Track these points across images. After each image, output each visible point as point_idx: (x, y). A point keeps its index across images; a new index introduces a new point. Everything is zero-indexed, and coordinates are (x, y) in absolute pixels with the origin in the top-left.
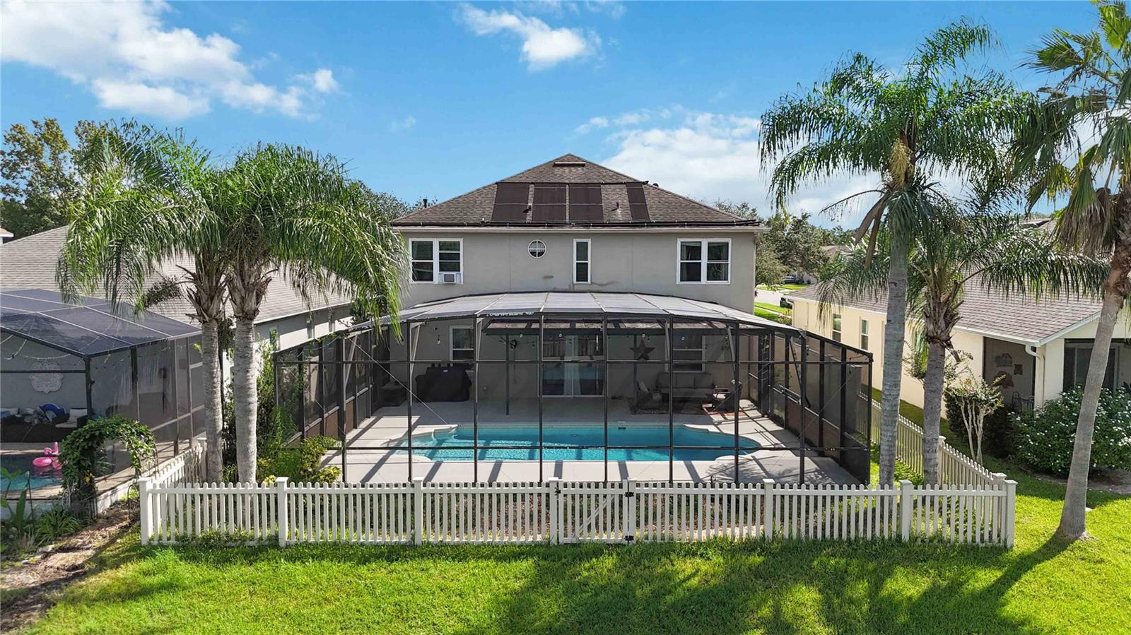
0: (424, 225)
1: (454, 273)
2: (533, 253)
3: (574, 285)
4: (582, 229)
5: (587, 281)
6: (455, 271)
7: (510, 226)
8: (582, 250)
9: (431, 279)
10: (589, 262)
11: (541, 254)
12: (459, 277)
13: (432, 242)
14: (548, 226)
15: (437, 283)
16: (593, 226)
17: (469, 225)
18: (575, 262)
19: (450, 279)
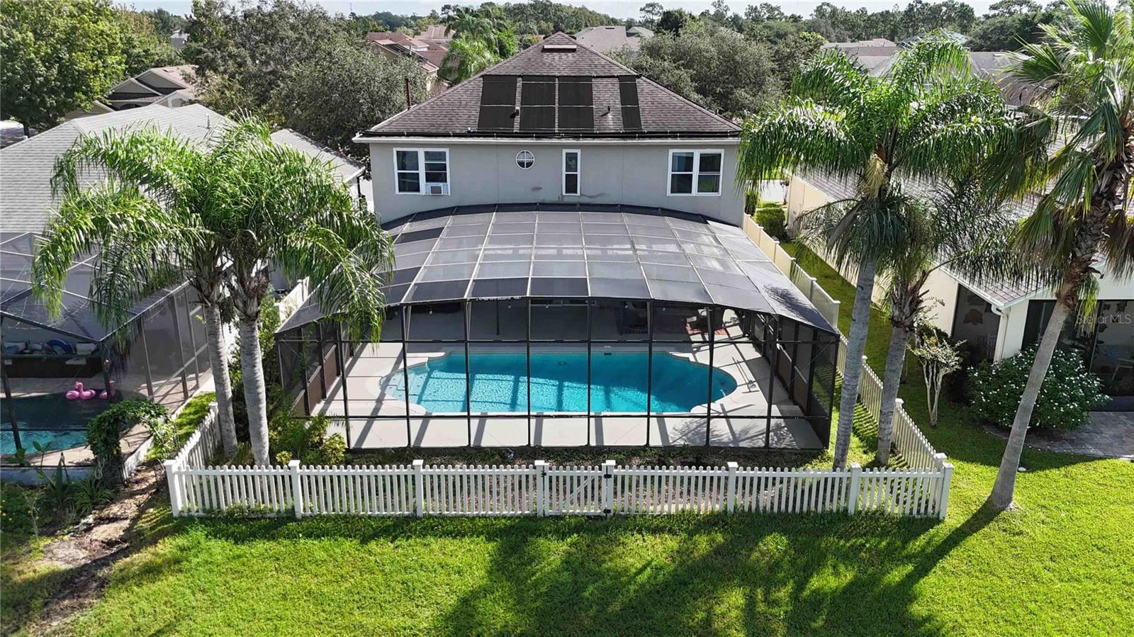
0: (409, 135)
1: (441, 184)
2: (522, 164)
3: (563, 196)
4: (571, 141)
5: (576, 192)
6: (441, 181)
7: (497, 136)
8: (572, 158)
9: (418, 190)
10: (578, 173)
11: (529, 164)
12: (446, 188)
13: (417, 152)
14: (536, 137)
15: (424, 194)
16: (583, 137)
17: (456, 135)
18: (564, 173)
19: (436, 191)
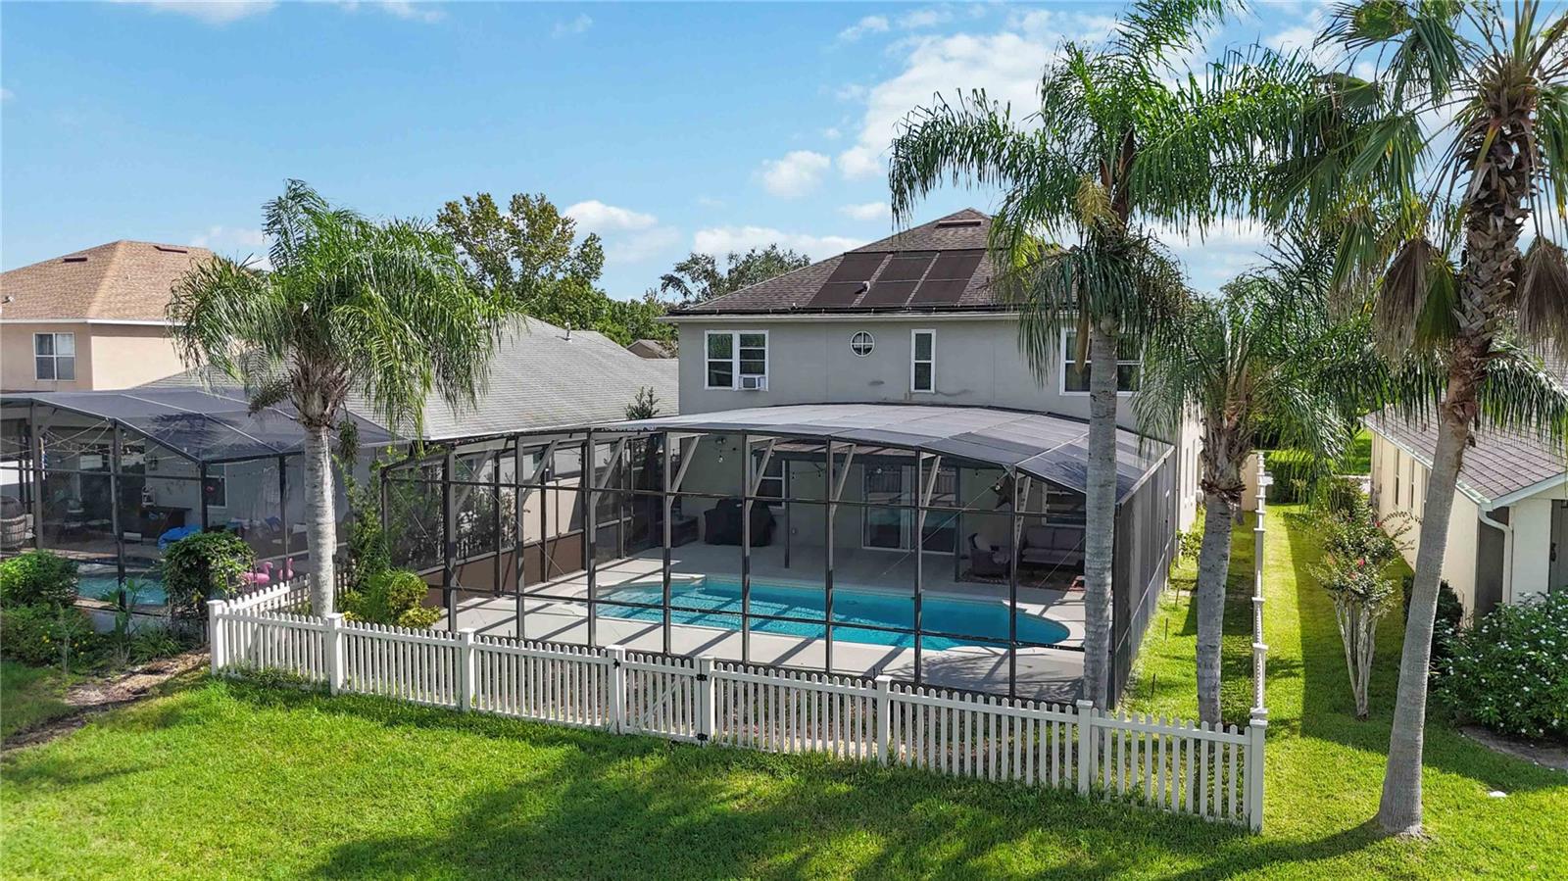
0: (720, 313)
1: (757, 377)
2: (858, 350)
3: (911, 394)
4: (920, 315)
5: (930, 388)
6: (758, 373)
7: (825, 312)
8: (924, 343)
9: (729, 383)
10: (933, 362)
11: (868, 350)
12: (764, 382)
13: (731, 335)
14: (874, 312)
15: (737, 389)
16: (936, 311)
17: (775, 312)
18: (913, 361)
19: (749, 384)
